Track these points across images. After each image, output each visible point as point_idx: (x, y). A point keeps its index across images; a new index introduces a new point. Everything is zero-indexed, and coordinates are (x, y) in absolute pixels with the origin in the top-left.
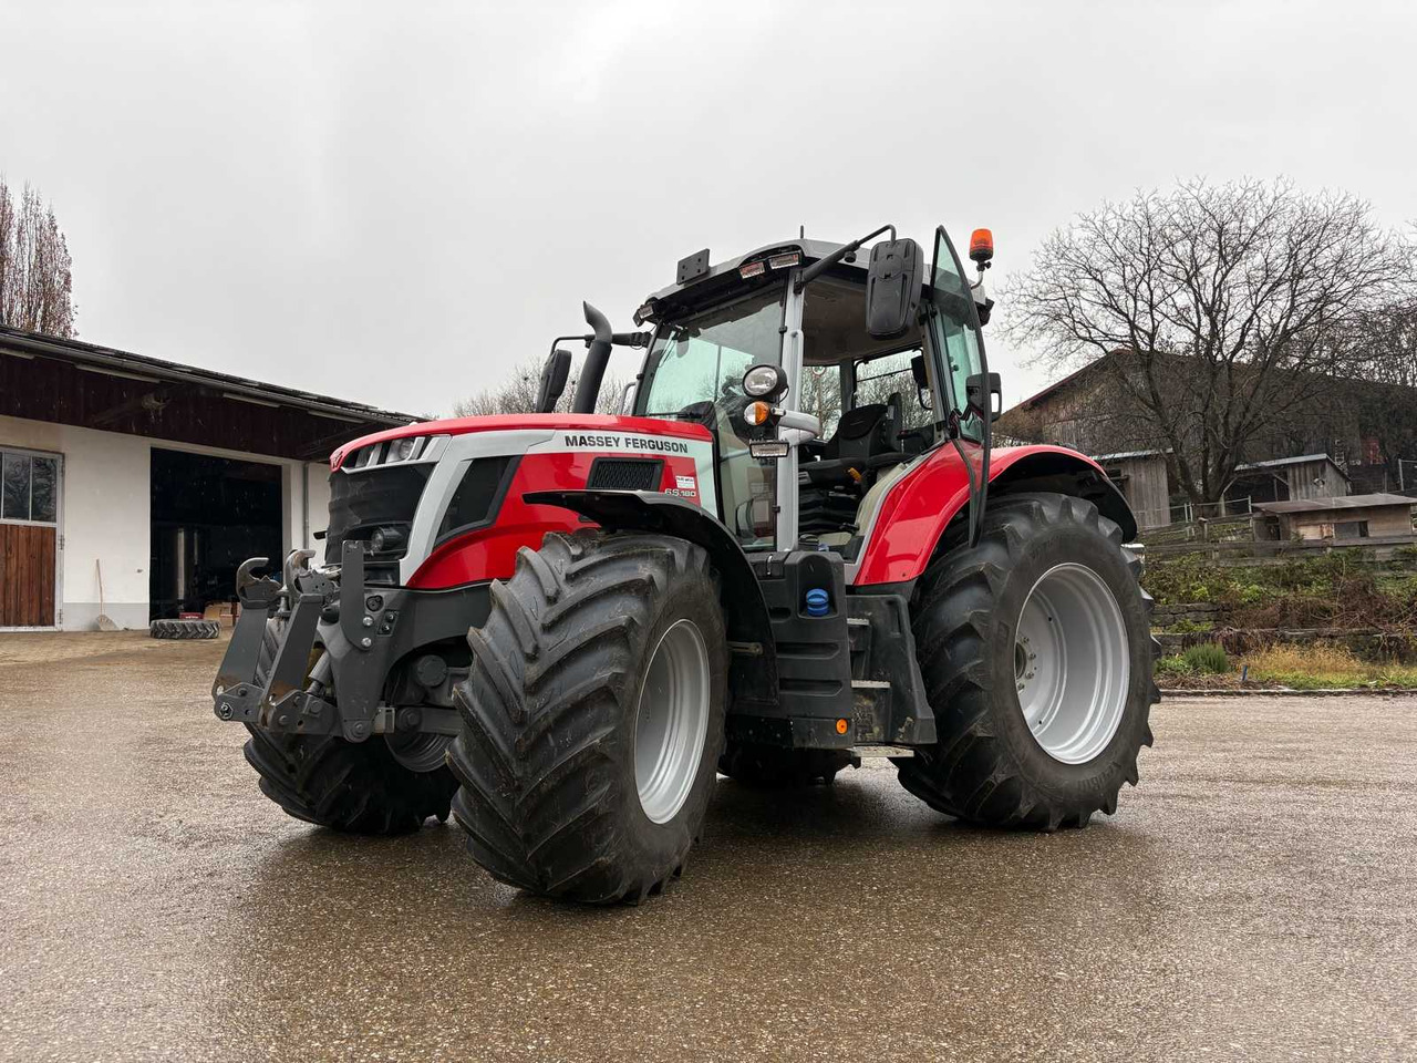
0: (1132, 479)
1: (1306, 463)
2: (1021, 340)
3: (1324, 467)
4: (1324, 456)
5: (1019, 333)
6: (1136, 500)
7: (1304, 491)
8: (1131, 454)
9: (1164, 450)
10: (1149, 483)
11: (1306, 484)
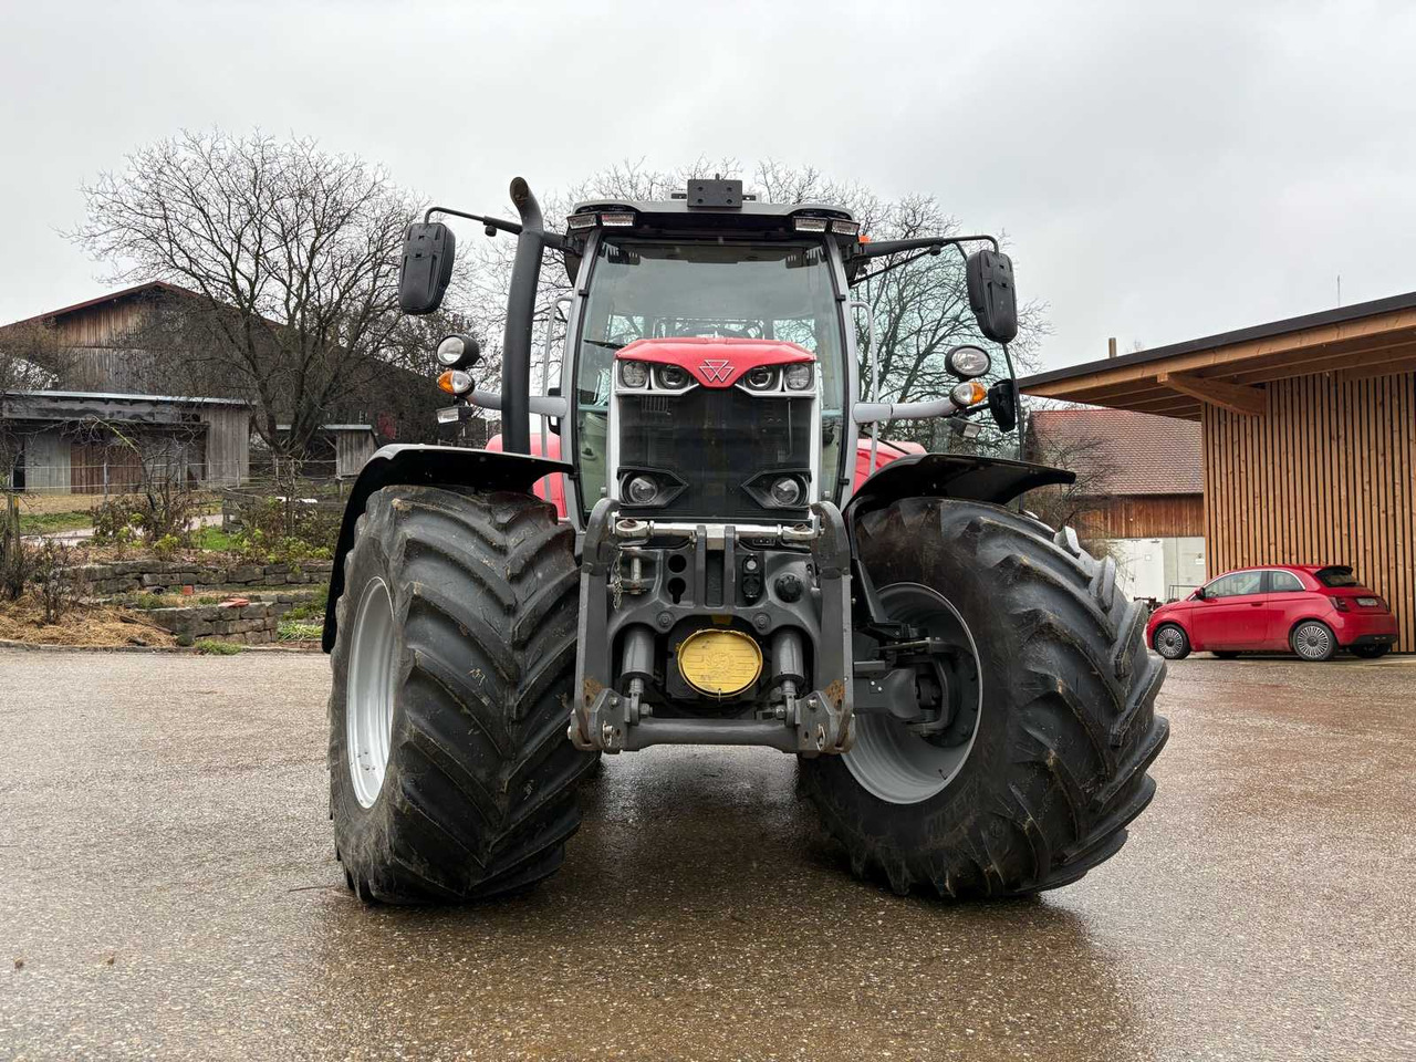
0: (213, 426)
1: (352, 431)
2: (106, 251)
3: (367, 439)
4: (368, 427)
5: (103, 243)
6: (215, 449)
7: (349, 458)
8: (217, 400)
9: (250, 401)
10: (230, 433)
11: (351, 451)
